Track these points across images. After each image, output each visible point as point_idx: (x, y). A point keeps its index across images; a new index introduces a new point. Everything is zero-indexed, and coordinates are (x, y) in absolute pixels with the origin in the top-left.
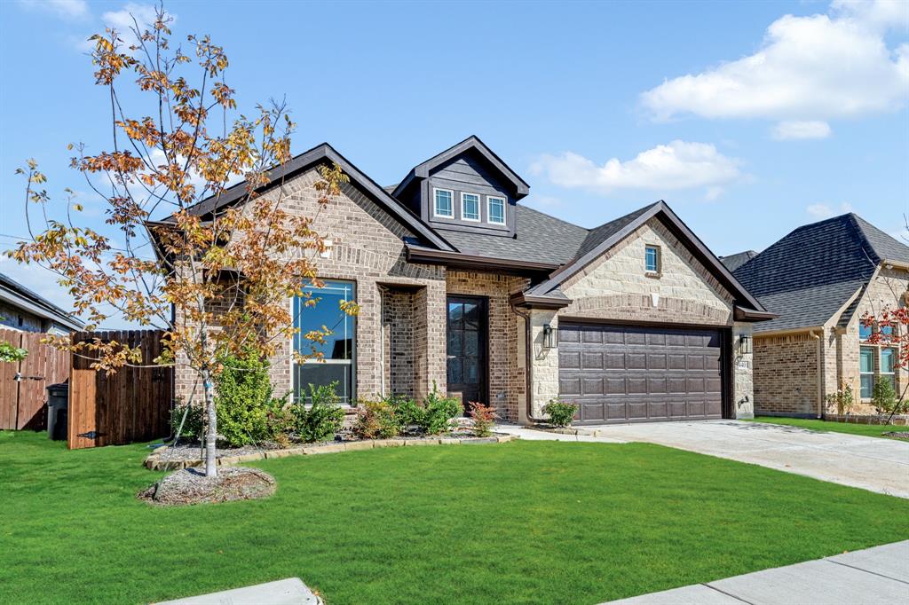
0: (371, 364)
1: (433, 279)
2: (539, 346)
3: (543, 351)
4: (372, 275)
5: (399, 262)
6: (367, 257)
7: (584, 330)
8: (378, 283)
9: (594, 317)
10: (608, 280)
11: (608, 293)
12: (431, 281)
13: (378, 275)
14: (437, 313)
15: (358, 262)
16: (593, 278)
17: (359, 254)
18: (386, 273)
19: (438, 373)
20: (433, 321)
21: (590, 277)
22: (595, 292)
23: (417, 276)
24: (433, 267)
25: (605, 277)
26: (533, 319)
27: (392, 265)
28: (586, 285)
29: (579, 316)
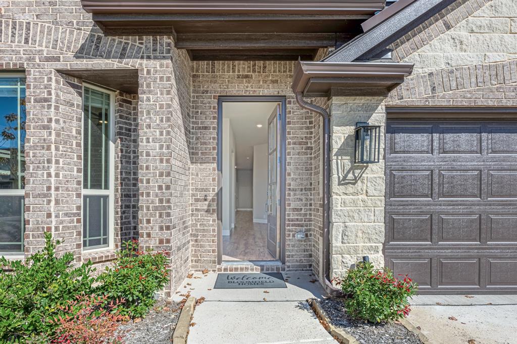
0: (45, 196)
1: (149, 58)
2: (347, 161)
3: (352, 169)
4: (48, 59)
5: (92, 36)
6: (42, 32)
7: (443, 132)
8: (58, 71)
9: (465, 104)
10: (496, 36)
11: (495, 57)
12: (145, 62)
13: (58, 59)
14: (157, 113)
15: (27, 42)
16: (464, 34)
17: (28, 29)
18: (70, 55)
19: (156, 208)
20: (149, 126)
21: (460, 32)
22: (470, 58)
23: (122, 56)
24: (148, 40)
25: (492, 29)
26: (335, 113)
27: (81, 42)
28: (448, 47)
29: (431, 103)
